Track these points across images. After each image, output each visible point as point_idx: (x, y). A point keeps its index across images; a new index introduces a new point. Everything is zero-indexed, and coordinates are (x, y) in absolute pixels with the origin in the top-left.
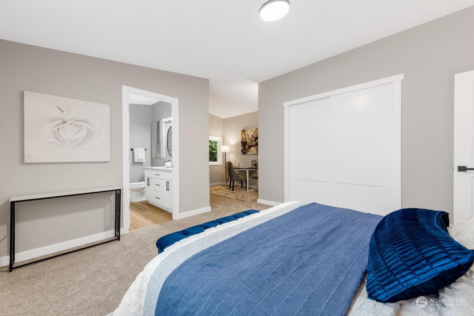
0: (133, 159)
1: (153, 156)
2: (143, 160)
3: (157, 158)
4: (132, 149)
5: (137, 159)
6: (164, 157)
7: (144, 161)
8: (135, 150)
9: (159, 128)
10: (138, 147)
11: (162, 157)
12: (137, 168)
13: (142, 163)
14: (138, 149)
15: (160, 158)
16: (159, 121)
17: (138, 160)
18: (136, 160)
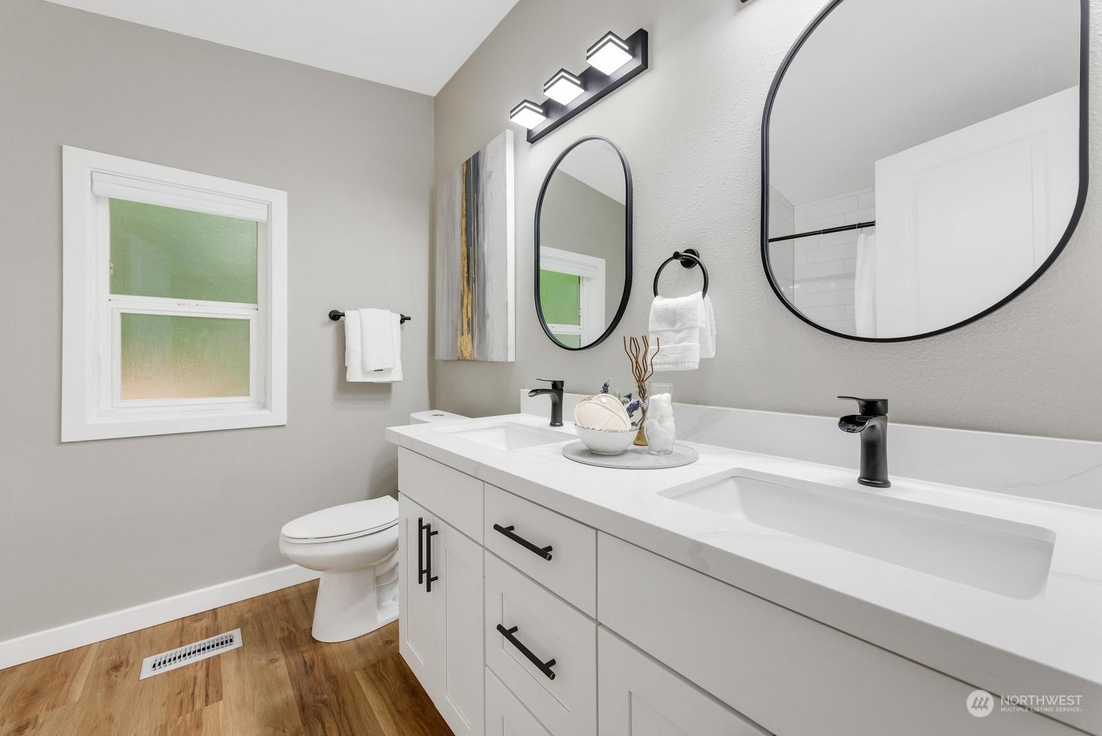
0: (342, 369)
1: (442, 352)
2: (389, 370)
3: (465, 360)
4: (335, 316)
5: (363, 362)
6: (511, 358)
7: (395, 376)
8: (351, 319)
9: (477, 191)
10: (364, 307)
11: (495, 355)
12: (362, 413)
13: (385, 388)
14: (364, 311)
15: (487, 361)
16: (476, 157)
17: (364, 371)
18: (354, 375)
